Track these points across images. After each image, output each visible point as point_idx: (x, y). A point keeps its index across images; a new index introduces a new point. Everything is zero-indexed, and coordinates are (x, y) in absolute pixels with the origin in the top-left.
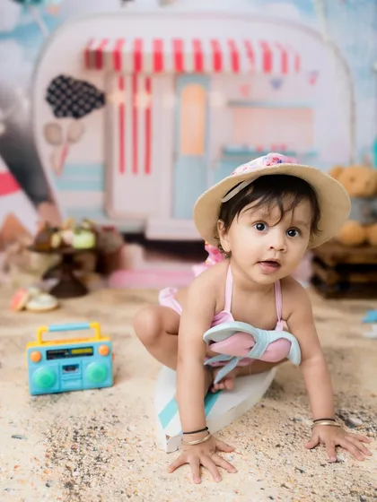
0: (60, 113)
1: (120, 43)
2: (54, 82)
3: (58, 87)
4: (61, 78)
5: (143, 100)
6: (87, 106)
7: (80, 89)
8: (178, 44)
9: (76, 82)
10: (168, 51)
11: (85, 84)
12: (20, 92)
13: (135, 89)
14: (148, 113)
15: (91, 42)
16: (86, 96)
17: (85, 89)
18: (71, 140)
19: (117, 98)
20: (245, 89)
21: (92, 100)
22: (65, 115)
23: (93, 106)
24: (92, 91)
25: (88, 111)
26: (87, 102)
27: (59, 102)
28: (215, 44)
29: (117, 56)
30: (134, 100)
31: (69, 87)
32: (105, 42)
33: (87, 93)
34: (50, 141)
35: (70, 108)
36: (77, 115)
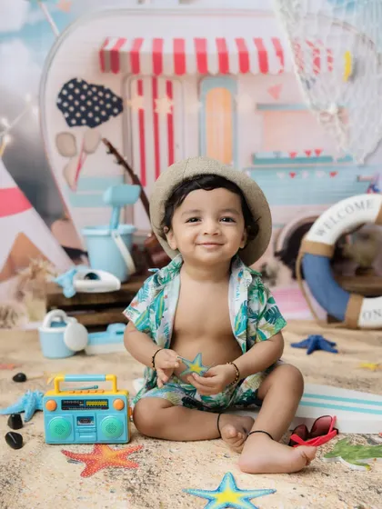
0: (74, 122)
1: (139, 42)
2: (66, 86)
3: (71, 92)
4: (74, 81)
5: (164, 105)
6: (104, 113)
7: (95, 94)
8: (200, 43)
9: (91, 86)
10: (190, 52)
11: (101, 88)
12: (28, 98)
13: (155, 95)
14: (170, 118)
15: (106, 43)
16: (102, 102)
17: (101, 94)
18: (86, 151)
19: (135, 103)
20: (275, 91)
21: (108, 106)
22: (79, 123)
23: (110, 113)
24: (108, 96)
25: (105, 119)
26: (103, 108)
27: (72, 109)
28: (240, 42)
29: (135, 57)
30: (154, 106)
31: (83, 92)
32: (121, 42)
33: (103, 98)
34: (63, 154)
35: (84, 115)
36: (92, 124)
